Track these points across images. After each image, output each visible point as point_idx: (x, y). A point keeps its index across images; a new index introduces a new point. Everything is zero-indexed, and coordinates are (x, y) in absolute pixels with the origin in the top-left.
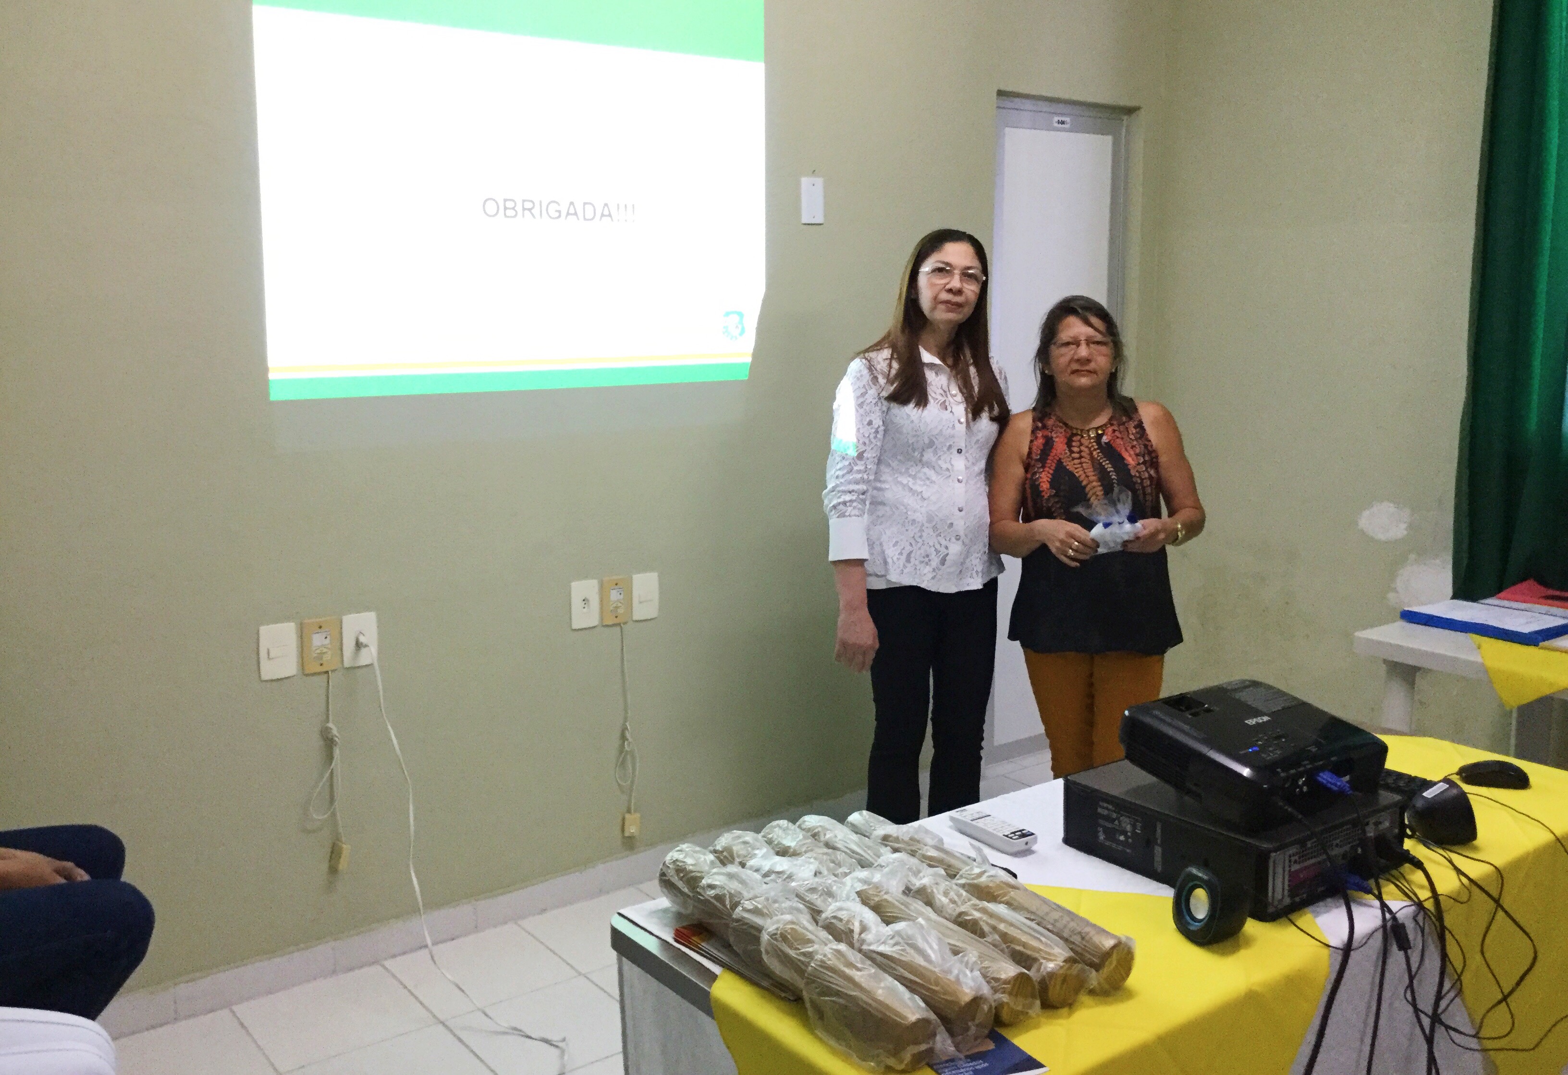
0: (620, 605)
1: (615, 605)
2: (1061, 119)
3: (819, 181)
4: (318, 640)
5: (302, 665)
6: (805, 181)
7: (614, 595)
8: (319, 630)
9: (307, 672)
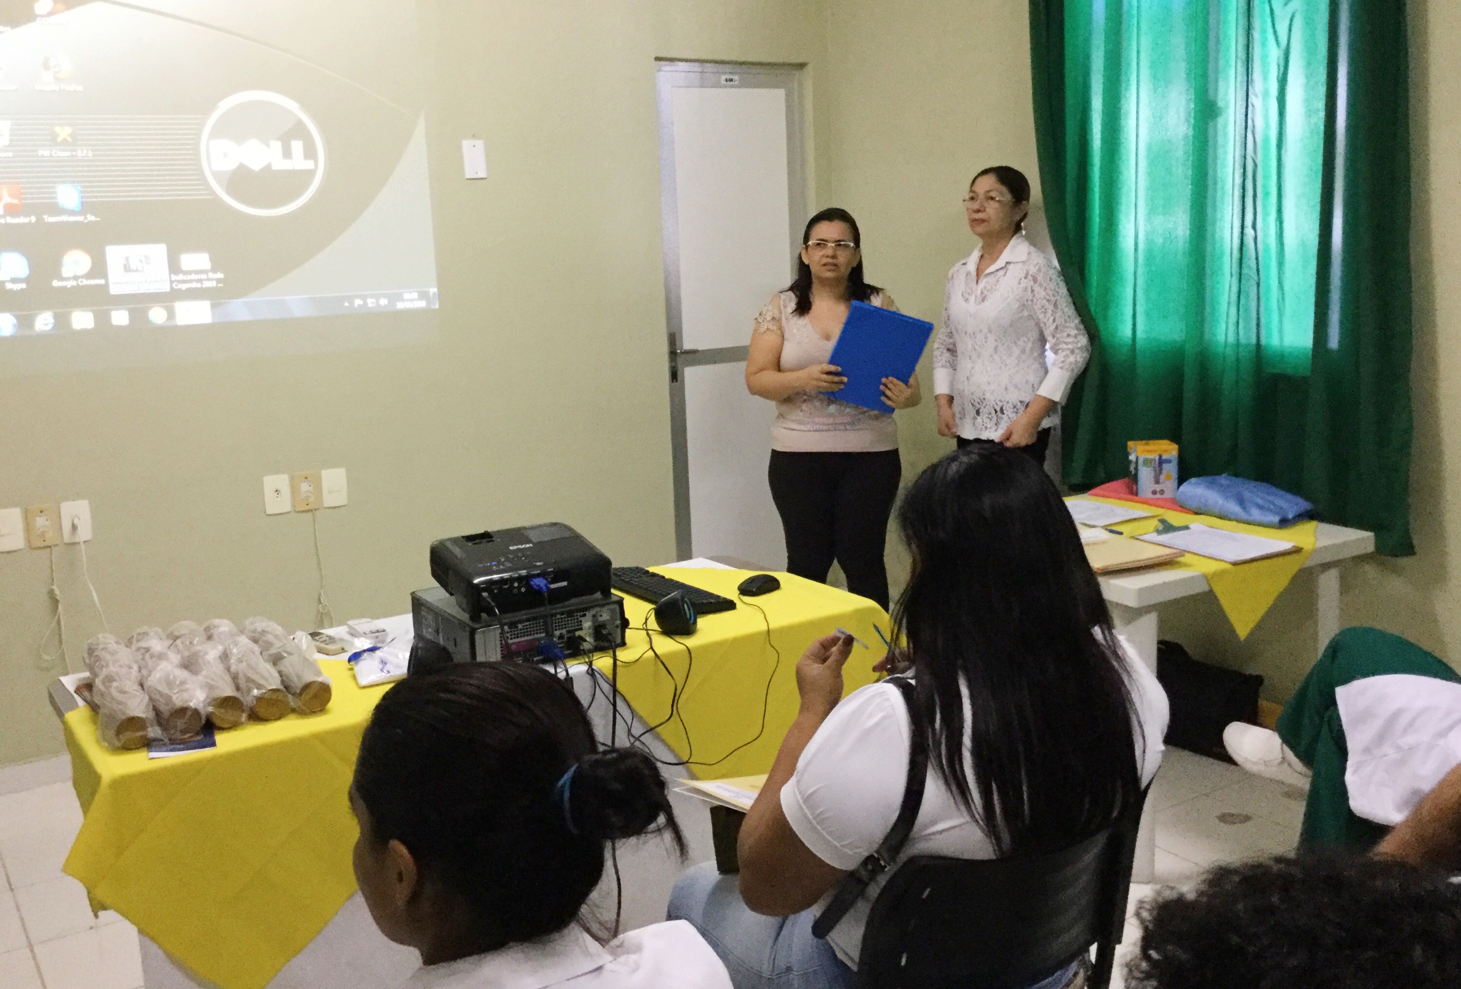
0: (310, 494)
1: (305, 495)
2: (728, 77)
3: (480, 144)
4: (41, 522)
5: (28, 540)
6: (466, 144)
7: (305, 487)
8: (41, 514)
9: (33, 546)
